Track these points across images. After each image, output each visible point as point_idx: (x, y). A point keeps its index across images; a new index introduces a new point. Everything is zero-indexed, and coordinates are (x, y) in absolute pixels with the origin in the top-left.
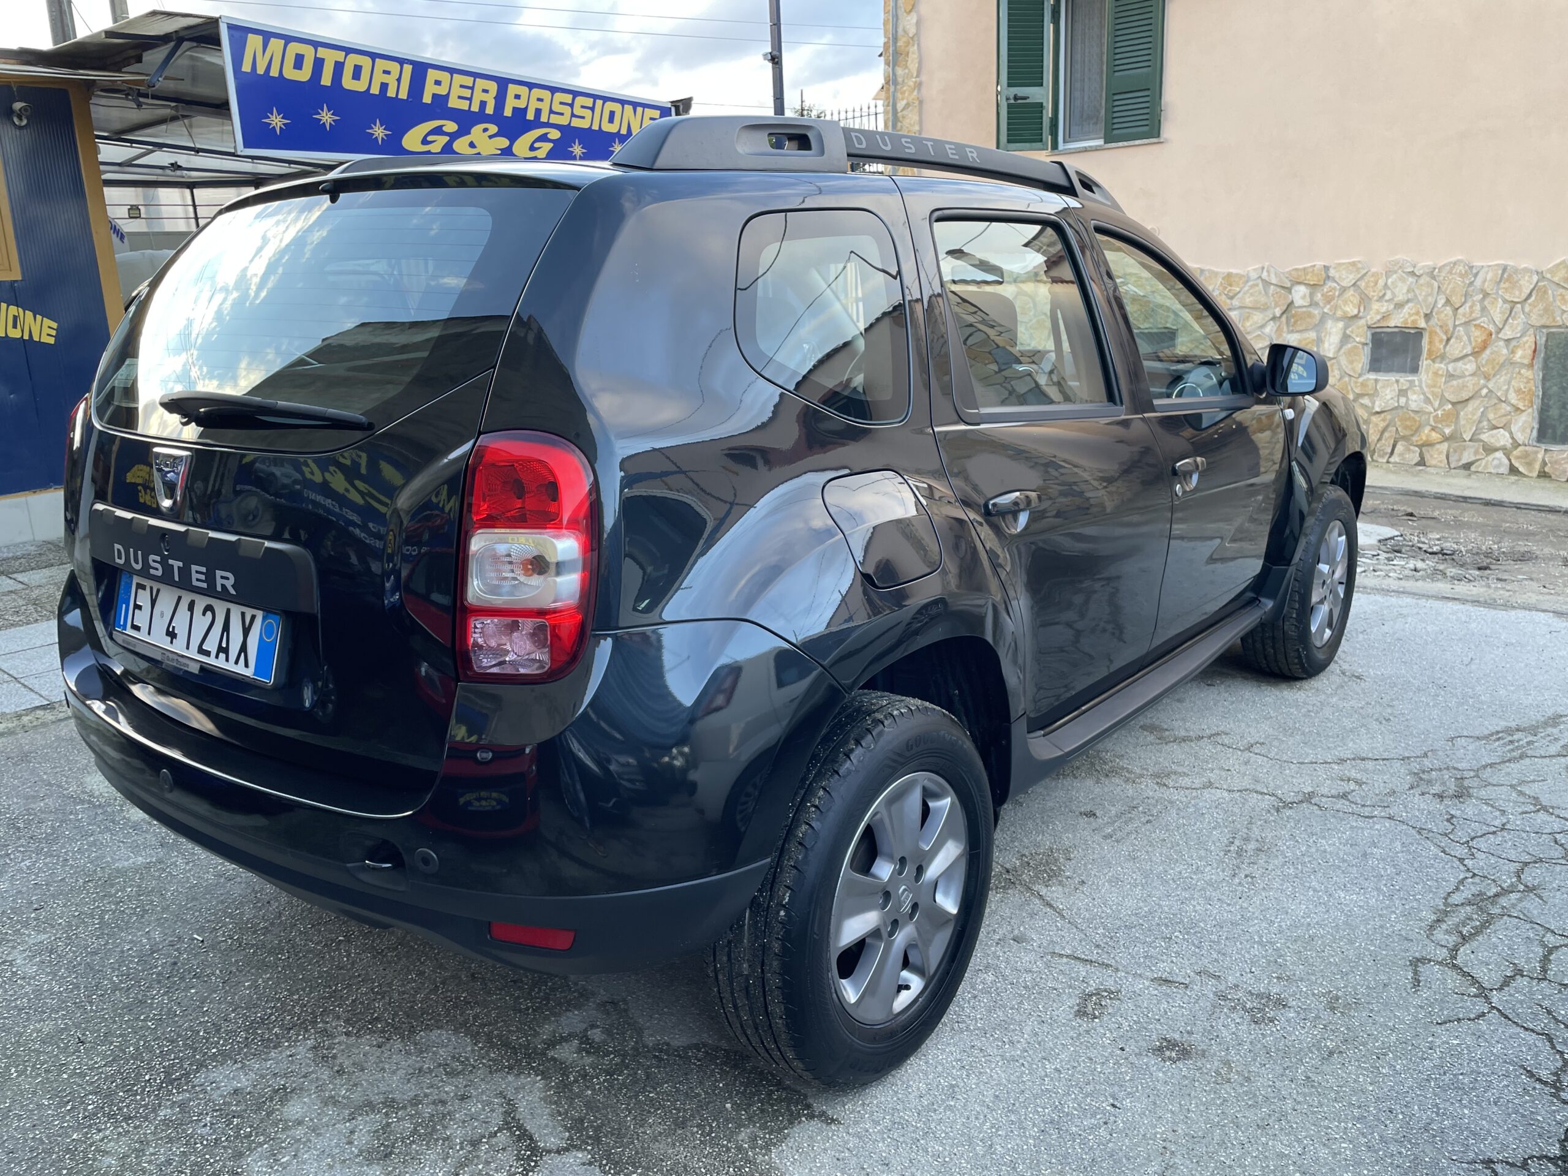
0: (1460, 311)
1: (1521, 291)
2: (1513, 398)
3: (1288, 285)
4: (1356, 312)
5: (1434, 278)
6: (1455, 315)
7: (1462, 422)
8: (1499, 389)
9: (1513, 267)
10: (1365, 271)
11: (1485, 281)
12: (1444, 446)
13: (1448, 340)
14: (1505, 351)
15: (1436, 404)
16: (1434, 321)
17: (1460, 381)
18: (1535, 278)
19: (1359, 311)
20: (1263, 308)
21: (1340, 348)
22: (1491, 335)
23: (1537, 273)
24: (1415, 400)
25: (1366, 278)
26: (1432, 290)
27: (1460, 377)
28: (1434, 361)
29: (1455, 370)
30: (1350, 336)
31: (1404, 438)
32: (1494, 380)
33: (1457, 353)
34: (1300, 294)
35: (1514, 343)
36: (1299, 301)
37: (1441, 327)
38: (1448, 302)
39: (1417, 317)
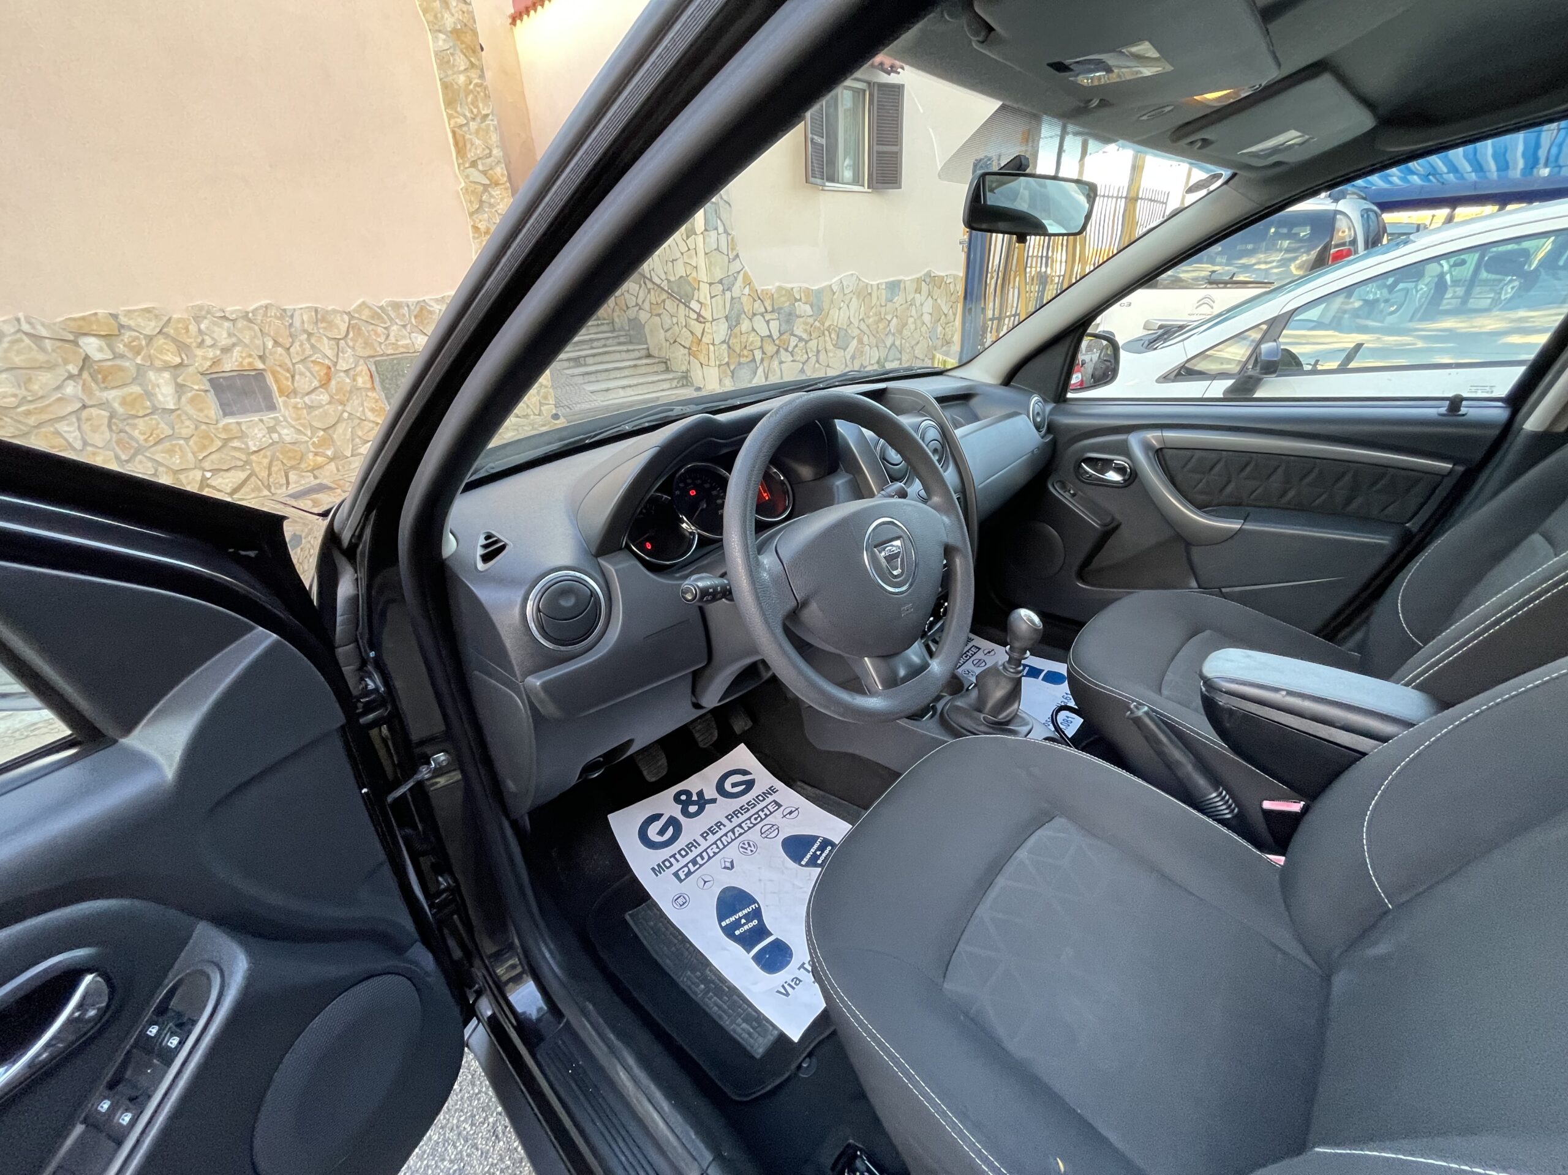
0: (292, 350)
1: (338, 328)
2: (370, 415)
3: (71, 337)
4: (178, 360)
5: (250, 321)
6: (289, 355)
7: (339, 443)
8: (357, 412)
9: (323, 309)
10: (166, 319)
11: (303, 322)
12: (333, 464)
13: (293, 377)
14: (348, 380)
15: (309, 433)
16: (270, 361)
17: (321, 410)
18: (346, 318)
19: (182, 359)
20: (50, 367)
21: (179, 398)
22: (330, 368)
23: (346, 313)
24: (287, 434)
25: (172, 324)
26: (254, 331)
27: (319, 407)
28: (287, 396)
29: (312, 402)
30: (184, 385)
31: (292, 468)
32: (349, 404)
33: (307, 388)
34: (91, 346)
35: (352, 373)
36: (97, 356)
37: (280, 366)
38: (276, 343)
39: (251, 360)
